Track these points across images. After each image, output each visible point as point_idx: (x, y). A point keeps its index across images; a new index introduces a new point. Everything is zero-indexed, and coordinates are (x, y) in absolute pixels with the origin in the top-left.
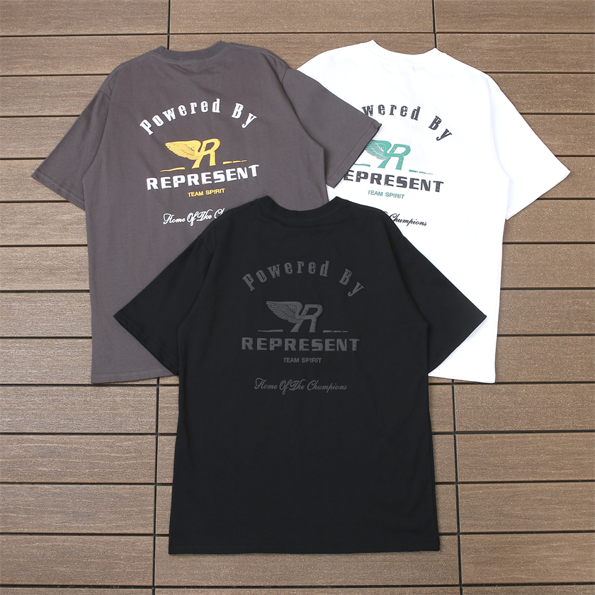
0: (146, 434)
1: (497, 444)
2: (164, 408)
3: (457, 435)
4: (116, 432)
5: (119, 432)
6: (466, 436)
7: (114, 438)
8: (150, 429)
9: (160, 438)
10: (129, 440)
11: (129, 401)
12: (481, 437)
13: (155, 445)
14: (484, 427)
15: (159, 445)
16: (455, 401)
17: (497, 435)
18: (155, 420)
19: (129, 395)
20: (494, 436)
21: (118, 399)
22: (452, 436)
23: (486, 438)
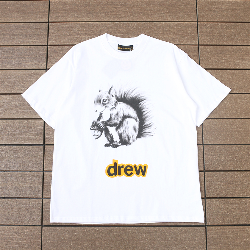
0: (36, 226)
1: (229, 232)
2: (46, 211)
3: (207, 227)
4: (20, 224)
5: (21, 224)
6: (212, 227)
7: (18, 228)
8: (38, 223)
9: (44, 228)
10: (27, 229)
11: (26, 207)
12: (220, 228)
13: (41, 232)
14: (222, 223)
15: (43, 232)
16: (206, 208)
17: (229, 227)
18: (41, 218)
19: (27, 203)
20: (227, 227)
21: (21, 206)
22: (204, 228)
23: (223, 229)
